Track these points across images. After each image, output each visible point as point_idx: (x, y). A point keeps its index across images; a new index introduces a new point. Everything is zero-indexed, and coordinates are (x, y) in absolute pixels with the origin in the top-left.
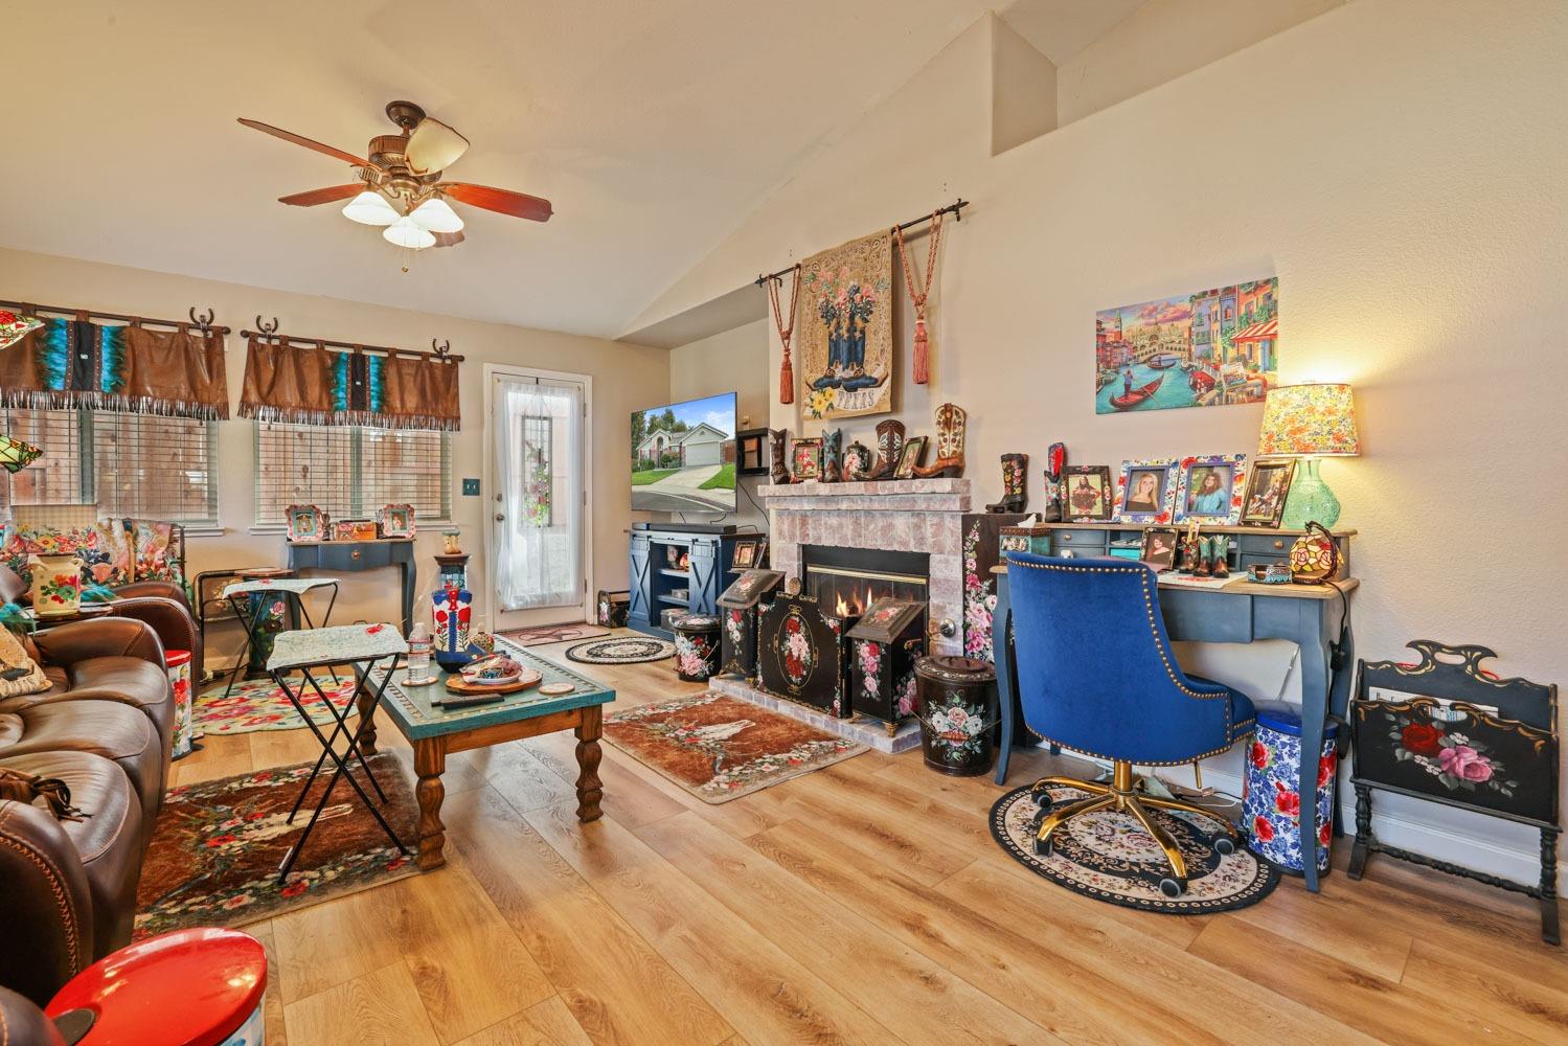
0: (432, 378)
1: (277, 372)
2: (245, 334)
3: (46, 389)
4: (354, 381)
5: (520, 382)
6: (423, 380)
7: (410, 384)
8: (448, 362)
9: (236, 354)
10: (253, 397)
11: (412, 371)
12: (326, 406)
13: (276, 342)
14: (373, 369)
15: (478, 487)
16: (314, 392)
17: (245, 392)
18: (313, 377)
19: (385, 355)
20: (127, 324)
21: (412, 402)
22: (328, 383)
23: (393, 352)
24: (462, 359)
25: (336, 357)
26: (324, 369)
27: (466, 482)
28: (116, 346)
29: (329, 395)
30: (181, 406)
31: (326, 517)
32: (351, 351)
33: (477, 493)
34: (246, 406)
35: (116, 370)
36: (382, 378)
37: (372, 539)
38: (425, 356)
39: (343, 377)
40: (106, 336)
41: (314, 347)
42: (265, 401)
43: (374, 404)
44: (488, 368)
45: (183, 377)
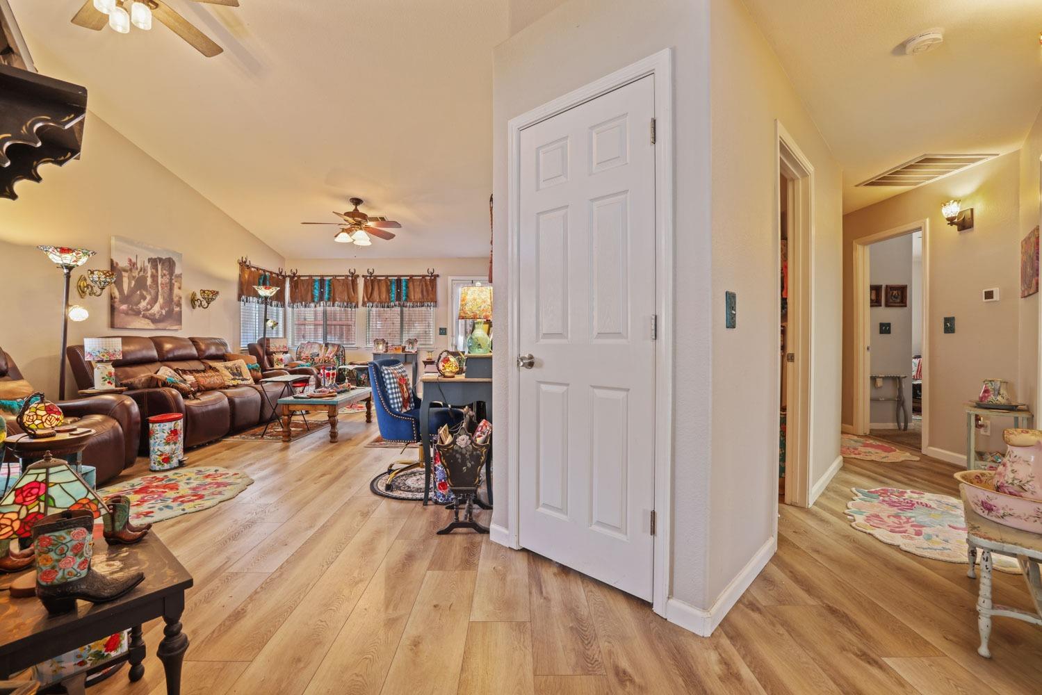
0: (426, 285)
1: (373, 289)
2: (363, 276)
3: (314, 301)
4: (397, 290)
5: (464, 283)
6: (422, 286)
7: (418, 290)
8: (433, 278)
9: (361, 283)
10: (366, 300)
11: (418, 283)
12: (388, 300)
13: (372, 278)
14: (404, 284)
15: (446, 332)
16: (384, 296)
17: (363, 297)
18: (384, 289)
19: (408, 278)
20: (332, 278)
21: (418, 296)
22: (389, 291)
23: (411, 277)
24: (438, 276)
25: (391, 281)
26: (387, 286)
27: (440, 329)
28: (329, 285)
29: (389, 296)
30: (345, 304)
31: (387, 343)
32: (396, 278)
33: (445, 334)
34: (364, 304)
35: (329, 294)
36: (407, 287)
37: (400, 352)
38: (424, 276)
39: (394, 288)
40: (327, 283)
41: (384, 278)
42: (369, 301)
43: (404, 298)
44: (450, 278)
45: (346, 294)
